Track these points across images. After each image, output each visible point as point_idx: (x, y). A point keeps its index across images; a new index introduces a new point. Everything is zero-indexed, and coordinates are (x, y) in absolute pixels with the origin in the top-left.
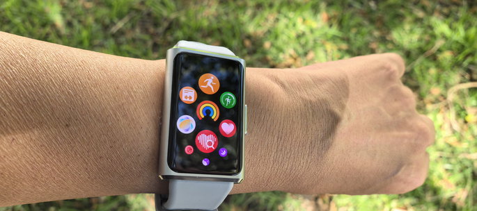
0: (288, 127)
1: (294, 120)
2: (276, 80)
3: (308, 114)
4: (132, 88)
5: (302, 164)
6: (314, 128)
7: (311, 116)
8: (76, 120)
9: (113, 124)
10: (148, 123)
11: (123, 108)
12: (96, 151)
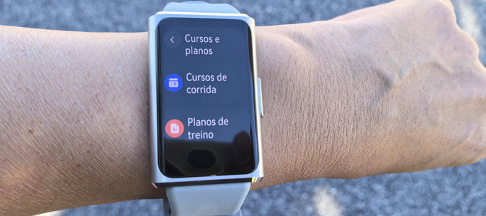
0: (322, 97)
1: (329, 87)
2: (299, 38)
3: (347, 78)
4: (107, 73)
5: (345, 143)
6: (357, 94)
7: (352, 80)
8: (41, 123)
9: (86, 123)
10: (132, 116)
11: (96, 100)
12: (71, 158)
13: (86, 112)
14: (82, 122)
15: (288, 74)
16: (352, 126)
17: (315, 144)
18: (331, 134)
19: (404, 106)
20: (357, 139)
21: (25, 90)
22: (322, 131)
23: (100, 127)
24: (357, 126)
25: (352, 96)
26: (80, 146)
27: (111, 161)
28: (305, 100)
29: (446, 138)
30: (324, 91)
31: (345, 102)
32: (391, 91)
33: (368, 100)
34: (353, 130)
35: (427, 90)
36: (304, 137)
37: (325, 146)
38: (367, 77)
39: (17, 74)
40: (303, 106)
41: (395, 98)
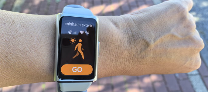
8: (11, 54)
9: (29, 55)
10: (48, 54)
11: (34, 47)
12: (22, 67)
13: (30, 51)
14: (28, 55)
15: (109, 40)
16: (132, 60)
17: (117, 66)
18: (123, 63)
19: (155, 53)
20: (134, 65)
21: (5, 41)
22: (120, 62)
23: (35, 57)
24: (134, 60)
25: (133, 49)
26: (26, 63)
27: (38, 69)
28: (115, 50)
29: (175, 64)
30: (122, 47)
31: (130, 51)
32: (149, 48)
33: (140, 51)
34: (132, 62)
35: (167, 47)
36: (113, 64)
37: (121, 67)
38: (140, 42)
39: (2, 33)
40: (114, 52)
41: (151, 50)
